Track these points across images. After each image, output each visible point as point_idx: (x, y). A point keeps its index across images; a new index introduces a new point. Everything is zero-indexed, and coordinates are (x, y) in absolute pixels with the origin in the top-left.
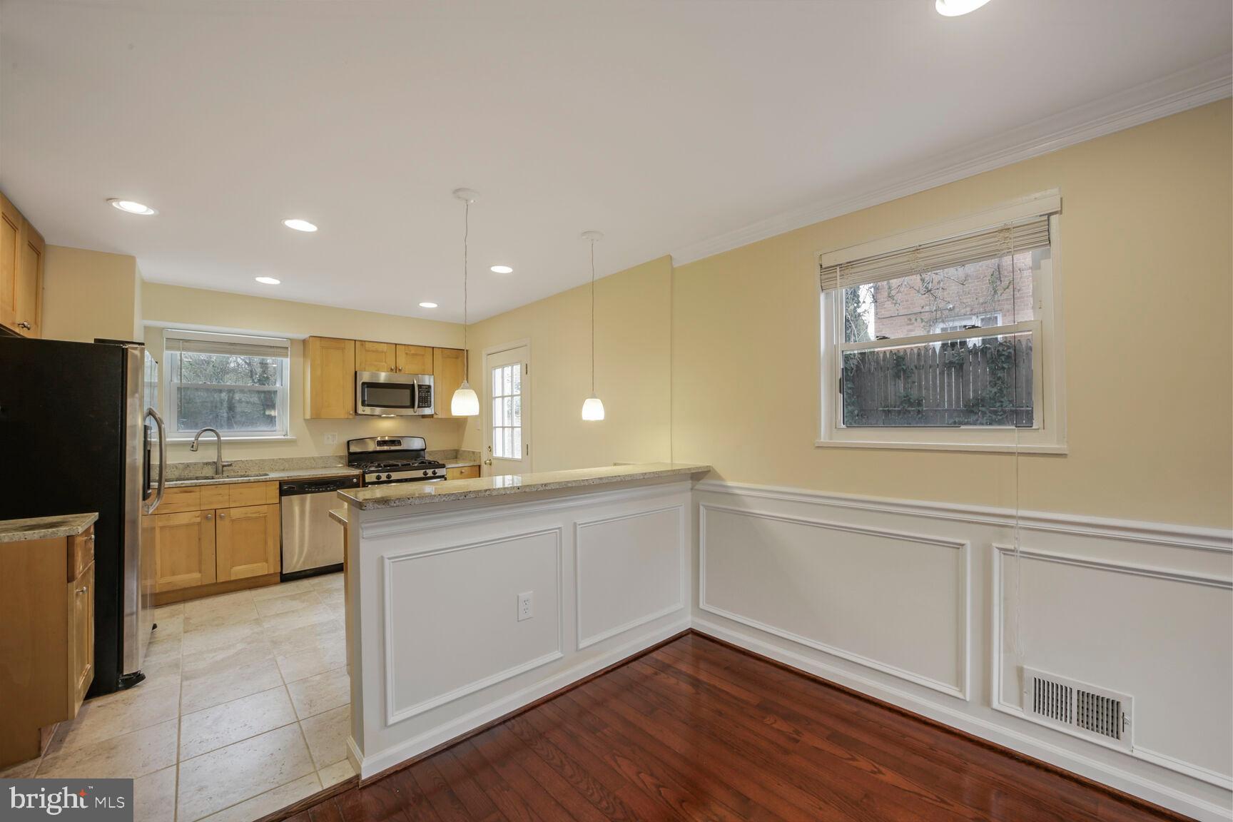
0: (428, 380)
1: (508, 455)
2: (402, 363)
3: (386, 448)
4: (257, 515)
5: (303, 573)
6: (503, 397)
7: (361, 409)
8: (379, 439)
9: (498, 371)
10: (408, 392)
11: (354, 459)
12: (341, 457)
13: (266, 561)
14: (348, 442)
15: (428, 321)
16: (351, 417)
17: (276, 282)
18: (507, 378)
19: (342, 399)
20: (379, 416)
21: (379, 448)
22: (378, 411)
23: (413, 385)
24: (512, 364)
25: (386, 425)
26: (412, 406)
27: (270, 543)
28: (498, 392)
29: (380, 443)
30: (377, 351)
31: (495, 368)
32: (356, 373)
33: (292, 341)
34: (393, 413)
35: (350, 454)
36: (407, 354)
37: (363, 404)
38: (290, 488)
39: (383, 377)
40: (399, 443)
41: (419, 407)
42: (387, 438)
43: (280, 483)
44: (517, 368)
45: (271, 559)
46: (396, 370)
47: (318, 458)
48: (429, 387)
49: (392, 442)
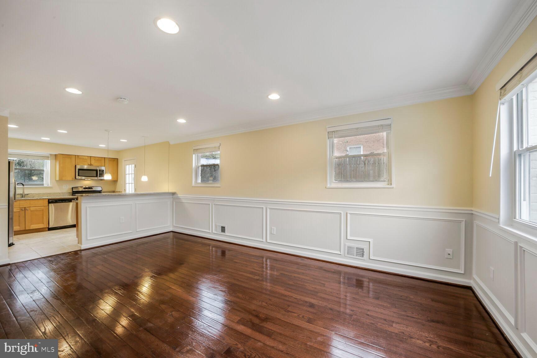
0: (103, 168)
1: (131, 192)
2: (93, 162)
3: (87, 190)
4: (40, 209)
5: (56, 228)
6: (129, 174)
7: (77, 177)
8: (84, 187)
9: (128, 166)
10: (95, 172)
11: (74, 193)
12: (70, 193)
13: (43, 224)
14: (72, 188)
15: (102, 150)
16: (74, 180)
17: (49, 139)
18: (130, 169)
19: (71, 174)
20: (84, 180)
21: (84, 190)
22: (83, 178)
23: (97, 170)
24: (132, 164)
25: (87, 182)
26: (97, 176)
27: (45, 217)
28: (127, 172)
29: (84, 188)
30: (83, 159)
31: (127, 165)
32: (76, 166)
33: (51, 155)
34: (89, 179)
35: (73, 192)
36: (95, 160)
37: (79, 175)
38: (51, 201)
39: (86, 167)
40: (92, 188)
41: (99, 177)
42: (87, 187)
43: (48, 200)
44: (133, 165)
45: (45, 223)
46: (91, 165)
47: (61, 193)
48: (103, 170)
49: (89, 188)
